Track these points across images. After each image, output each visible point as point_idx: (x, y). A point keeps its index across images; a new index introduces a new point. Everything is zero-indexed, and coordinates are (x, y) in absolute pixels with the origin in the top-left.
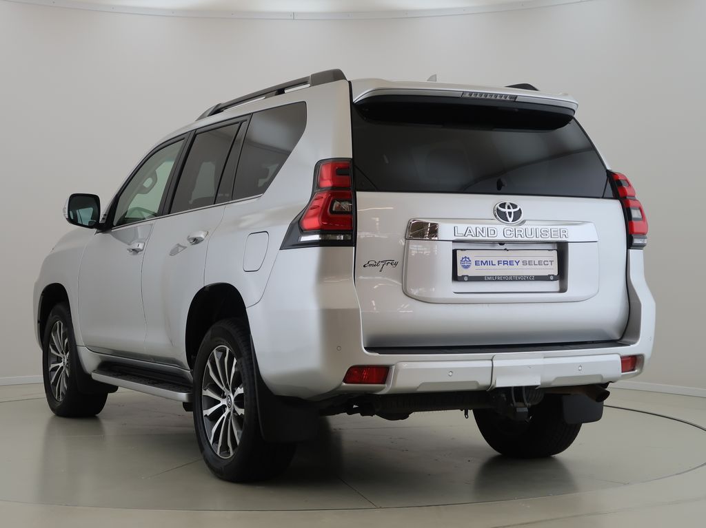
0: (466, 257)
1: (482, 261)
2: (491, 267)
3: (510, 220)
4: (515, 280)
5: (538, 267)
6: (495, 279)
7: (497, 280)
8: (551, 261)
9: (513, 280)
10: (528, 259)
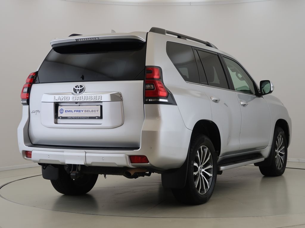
0: (62, 109)
1: (68, 111)
2: (71, 113)
3: (78, 92)
4: (80, 119)
5: (91, 113)
6: (72, 118)
7: (73, 119)
8: (97, 110)
9: (79, 119)
10: (87, 109)
